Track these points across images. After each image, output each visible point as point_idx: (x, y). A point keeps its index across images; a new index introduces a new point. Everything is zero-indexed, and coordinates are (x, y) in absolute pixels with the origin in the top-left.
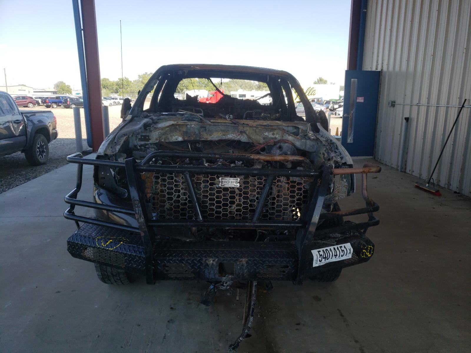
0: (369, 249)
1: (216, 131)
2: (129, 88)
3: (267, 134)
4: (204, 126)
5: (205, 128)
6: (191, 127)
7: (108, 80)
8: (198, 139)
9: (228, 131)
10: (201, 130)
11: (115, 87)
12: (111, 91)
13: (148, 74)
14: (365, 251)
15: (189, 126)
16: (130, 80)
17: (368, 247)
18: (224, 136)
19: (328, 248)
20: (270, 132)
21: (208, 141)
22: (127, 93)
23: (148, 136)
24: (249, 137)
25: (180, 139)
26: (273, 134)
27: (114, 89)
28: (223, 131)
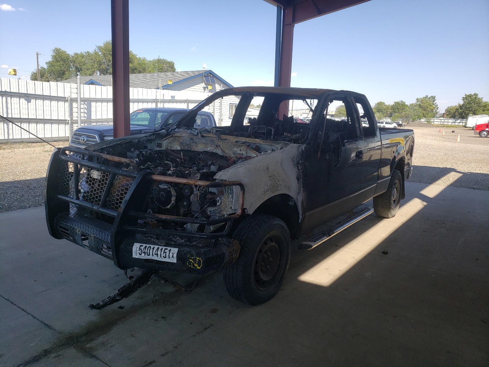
0: (197, 260)
1: (200, 143)
2: (404, 112)
3: (235, 149)
4: (193, 138)
5: (193, 140)
6: (184, 139)
7: (384, 103)
8: (189, 149)
9: (208, 144)
10: (192, 142)
11: (390, 111)
12: (385, 115)
13: (429, 97)
14: (193, 262)
16: (406, 104)
17: (196, 259)
19: (152, 246)
20: (238, 147)
21: (196, 151)
22: (402, 117)
23: (161, 144)
24: (223, 151)
25: (179, 148)
26: (241, 150)
27: (388, 113)
28: (204, 144)
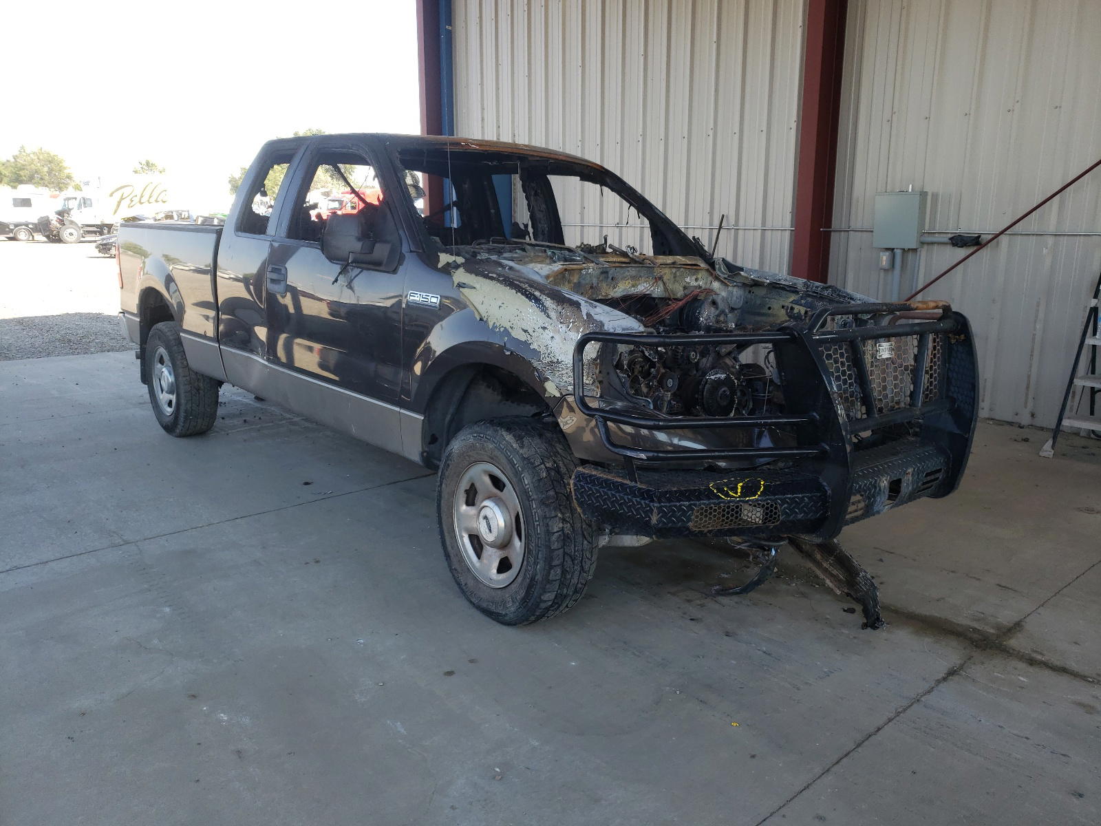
1: (624, 278)
3: (688, 279)
5: (606, 275)
6: (587, 273)
8: (594, 296)
9: (640, 277)
15: (584, 272)
18: (633, 289)
20: (693, 275)
24: (666, 288)
26: (696, 279)
28: (633, 278)
